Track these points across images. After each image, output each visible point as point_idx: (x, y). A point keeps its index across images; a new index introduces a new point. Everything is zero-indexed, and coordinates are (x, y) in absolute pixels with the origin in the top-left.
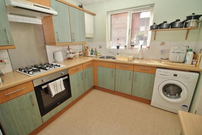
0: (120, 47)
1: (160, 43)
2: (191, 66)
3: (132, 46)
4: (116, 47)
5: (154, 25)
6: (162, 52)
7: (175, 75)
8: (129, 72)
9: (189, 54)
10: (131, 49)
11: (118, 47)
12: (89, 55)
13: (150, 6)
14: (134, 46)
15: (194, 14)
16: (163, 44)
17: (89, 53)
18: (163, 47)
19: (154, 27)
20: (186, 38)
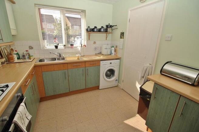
0: (58, 47)
1: (93, 42)
2: (115, 56)
3: (71, 45)
4: (54, 47)
5: (89, 28)
6: (95, 49)
7: (111, 63)
8: (81, 69)
9: (113, 49)
10: (72, 48)
11: (56, 47)
12: (16, 60)
13: (81, 11)
14: (73, 45)
15: (109, 24)
16: (95, 43)
17: (15, 57)
18: (95, 46)
19: (89, 30)
20: (106, 39)
